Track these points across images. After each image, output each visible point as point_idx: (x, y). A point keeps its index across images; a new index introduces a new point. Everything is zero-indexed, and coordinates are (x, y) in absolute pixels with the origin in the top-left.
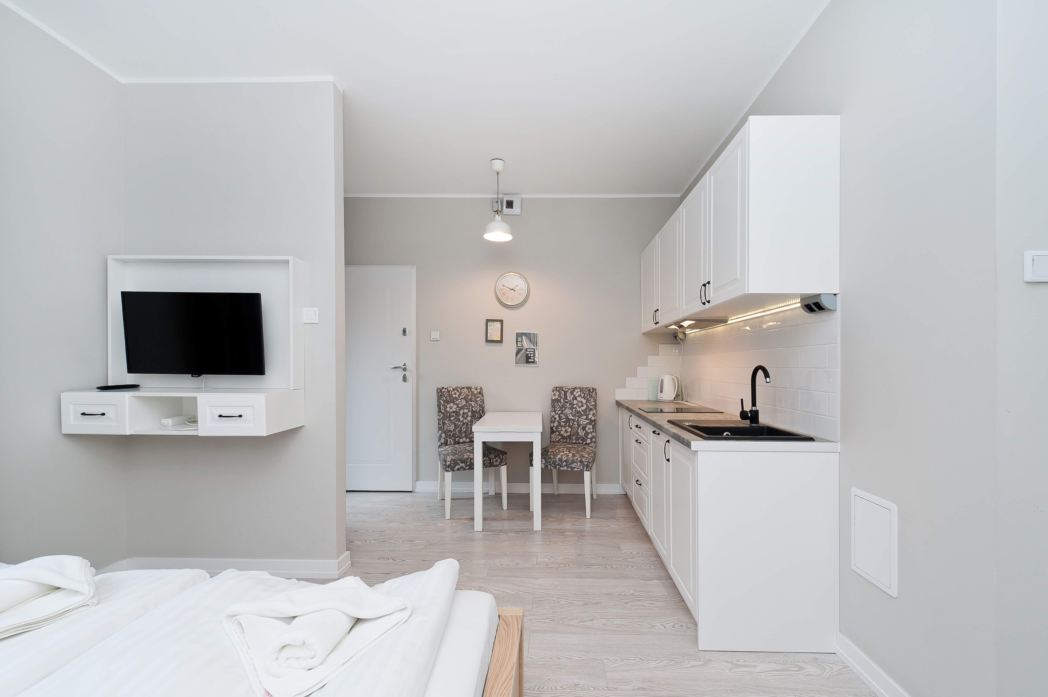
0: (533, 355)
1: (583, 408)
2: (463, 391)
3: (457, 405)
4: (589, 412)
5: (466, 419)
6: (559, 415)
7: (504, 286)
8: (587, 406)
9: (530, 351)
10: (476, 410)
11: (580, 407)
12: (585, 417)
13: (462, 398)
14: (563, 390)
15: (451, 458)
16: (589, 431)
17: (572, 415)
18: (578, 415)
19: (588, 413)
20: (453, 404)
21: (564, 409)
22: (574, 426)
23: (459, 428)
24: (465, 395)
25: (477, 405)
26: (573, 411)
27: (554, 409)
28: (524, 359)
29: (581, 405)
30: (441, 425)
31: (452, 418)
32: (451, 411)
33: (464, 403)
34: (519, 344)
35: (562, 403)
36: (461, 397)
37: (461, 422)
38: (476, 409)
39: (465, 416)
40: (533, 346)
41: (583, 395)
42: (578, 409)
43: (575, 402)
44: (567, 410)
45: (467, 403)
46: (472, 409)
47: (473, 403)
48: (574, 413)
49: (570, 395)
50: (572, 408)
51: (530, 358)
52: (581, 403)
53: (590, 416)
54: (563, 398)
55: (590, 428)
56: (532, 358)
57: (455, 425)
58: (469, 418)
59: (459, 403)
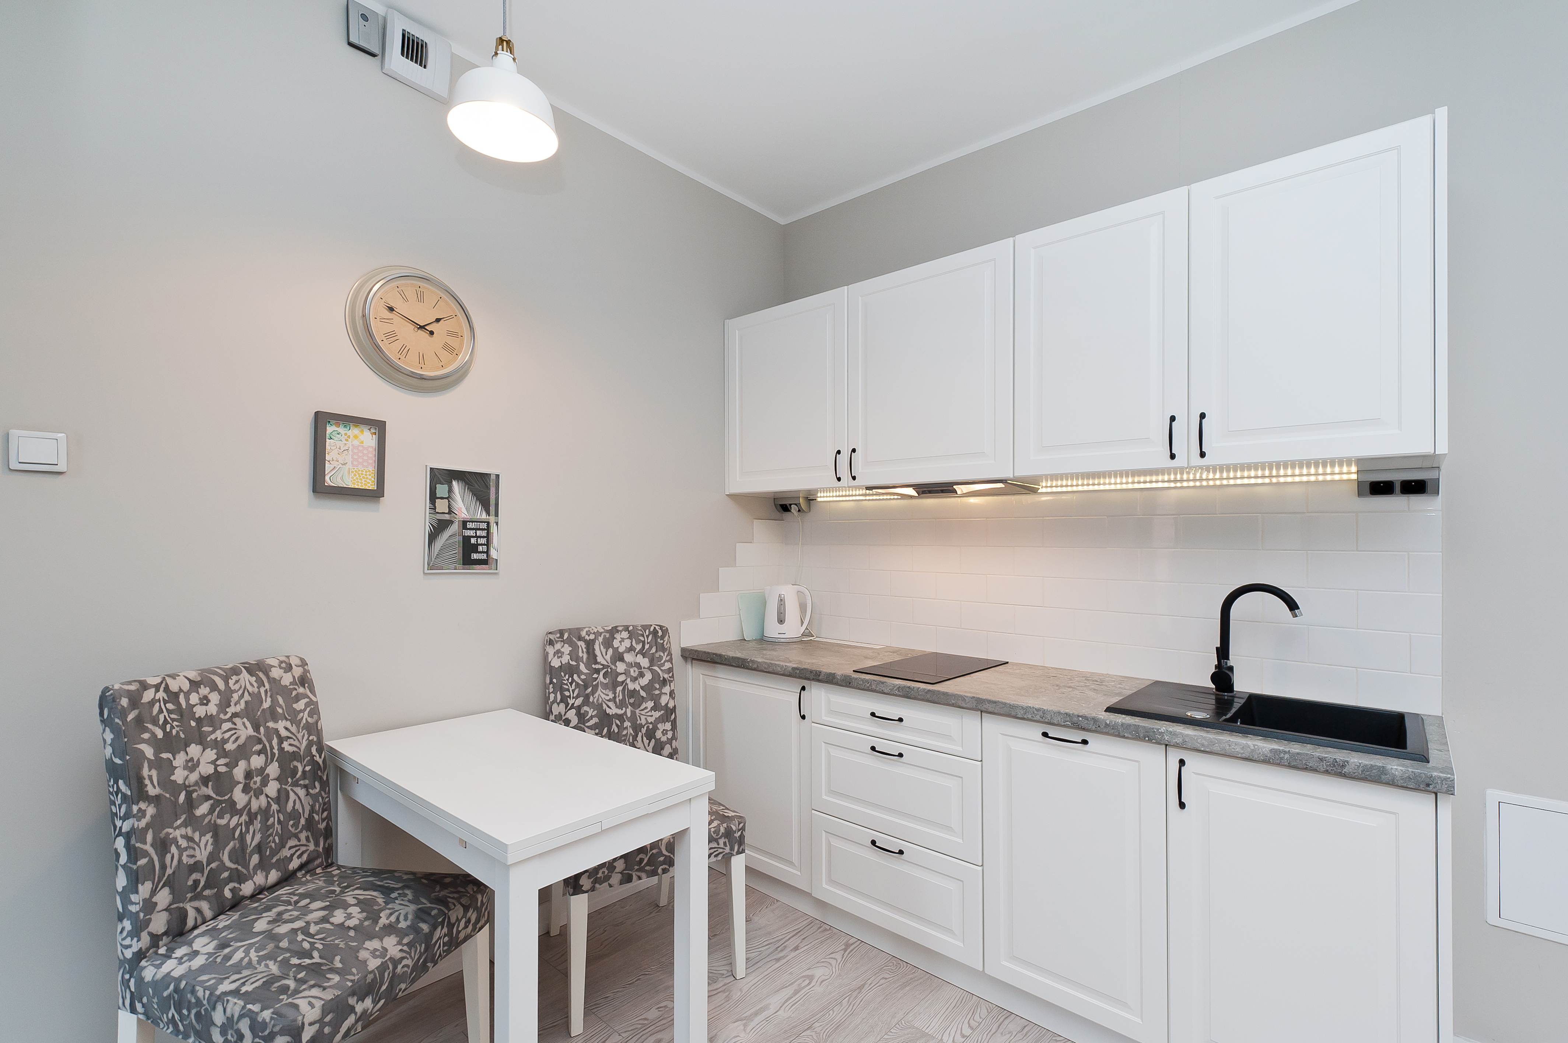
0: (483, 541)
1: (644, 681)
2: (236, 687)
3: (219, 745)
4: (660, 689)
5: (258, 793)
6: (579, 708)
7: (391, 309)
8: (655, 674)
9: (476, 529)
10: (295, 749)
11: (634, 679)
12: (650, 704)
13: (235, 715)
14: (580, 638)
15: (318, 1004)
16: (664, 739)
17: (615, 703)
18: (632, 701)
19: (657, 692)
20: (199, 748)
21: (590, 689)
22: (625, 732)
23: (234, 838)
24: (247, 697)
25: (298, 727)
26: (618, 691)
27: (562, 694)
28: (458, 551)
29: (637, 673)
30: (145, 854)
31: (203, 809)
32: (194, 777)
33: (246, 730)
34: (442, 506)
35: (583, 673)
36: (231, 710)
37: (240, 813)
38: (296, 743)
39: (255, 783)
40: (484, 514)
41: (639, 647)
42: (631, 686)
43: (621, 667)
44: (599, 692)
45: (256, 728)
46: (281, 749)
47: (281, 725)
48: (621, 697)
49: (604, 651)
50: (614, 685)
51: (475, 548)
52: (636, 669)
53: (664, 700)
54: (584, 660)
55: (667, 730)
56: (480, 548)
57: (215, 836)
58: (272, 789)
59: (227, 735)
